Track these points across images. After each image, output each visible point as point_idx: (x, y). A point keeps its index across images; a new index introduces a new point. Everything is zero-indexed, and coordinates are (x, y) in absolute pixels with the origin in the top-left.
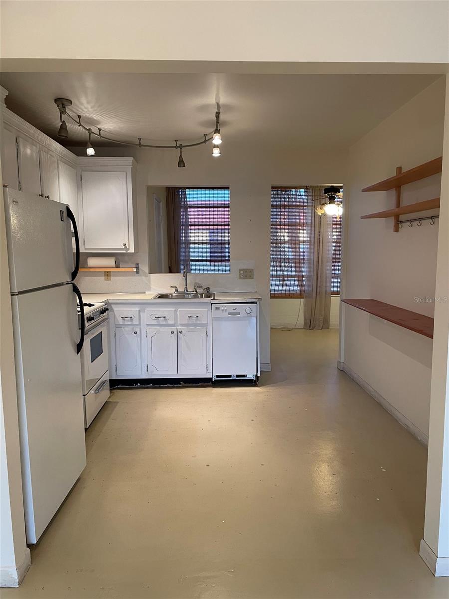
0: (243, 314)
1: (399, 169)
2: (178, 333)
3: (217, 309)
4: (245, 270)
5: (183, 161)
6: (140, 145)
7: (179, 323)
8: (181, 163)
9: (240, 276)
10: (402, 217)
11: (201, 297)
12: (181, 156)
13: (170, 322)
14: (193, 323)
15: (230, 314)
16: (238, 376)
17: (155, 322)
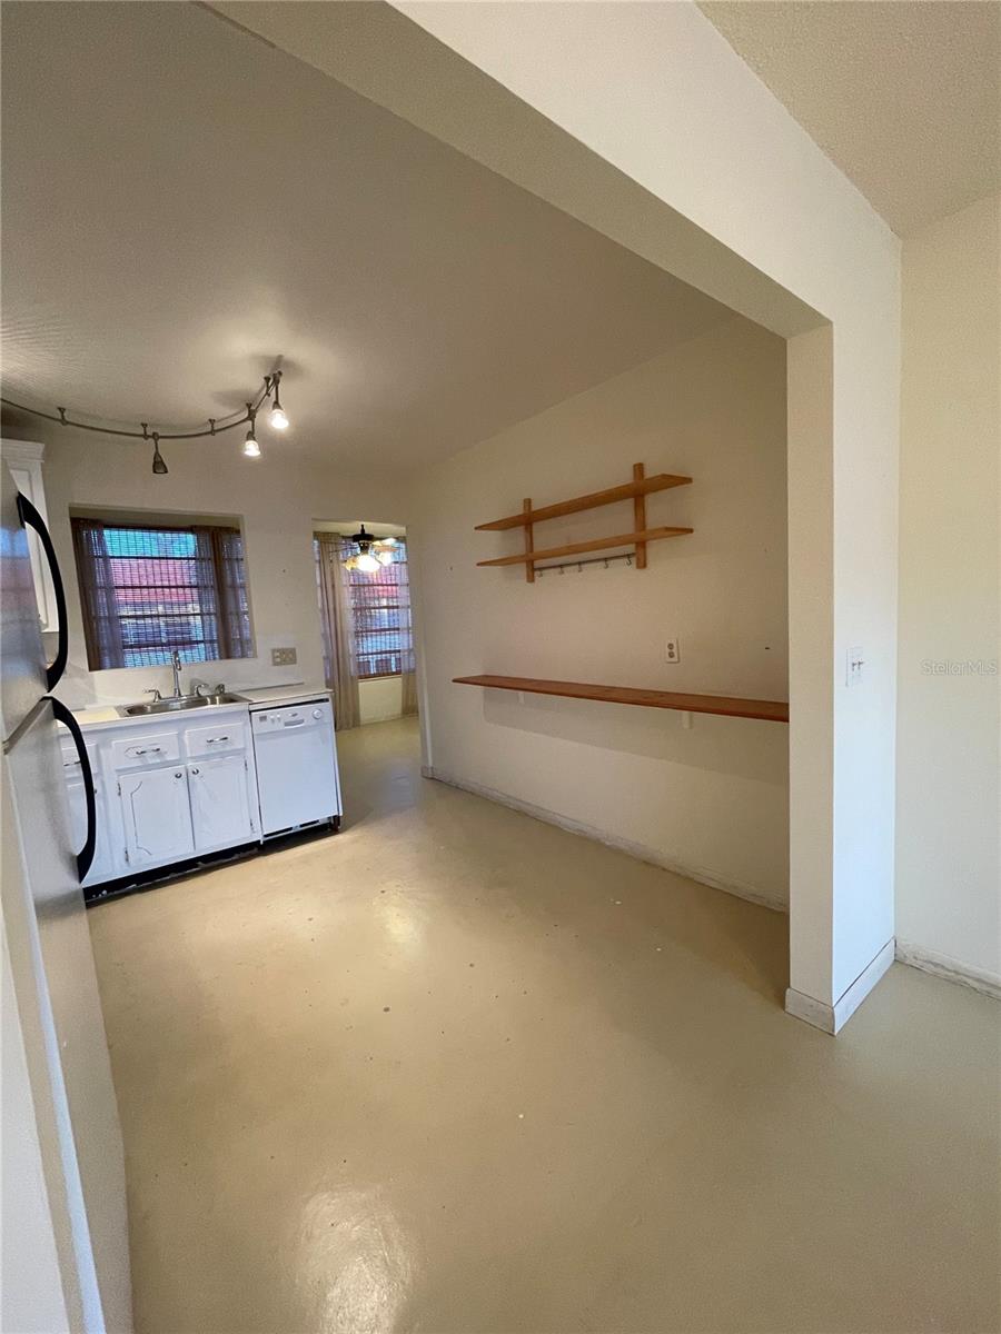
0: (309, 721)
1: (528, 502)
2: (191, 774)
3: (263, 718)
4: (283, 651)
5: (162, 462)
6: (64, 421)
7: (189, 755)
8: (159, 466)
9: (274, 661)
10: (538, 564)
11: (214, 702)
12: (157, 454)
13: (170, 758)
14: (219, 749)
15: (286, 724)
16: (302, 826)
17: (137, 763)
